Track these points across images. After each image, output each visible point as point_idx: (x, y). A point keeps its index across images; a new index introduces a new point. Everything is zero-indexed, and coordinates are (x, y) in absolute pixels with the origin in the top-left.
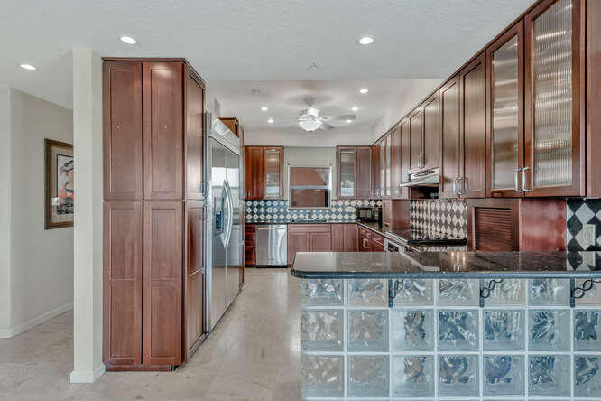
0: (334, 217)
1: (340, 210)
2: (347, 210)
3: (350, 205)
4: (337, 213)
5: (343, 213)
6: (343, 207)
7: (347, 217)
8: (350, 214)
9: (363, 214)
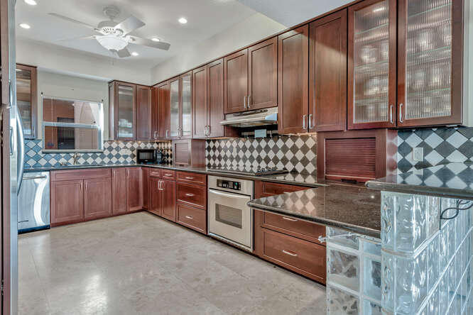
0: (106, 160)
1: (114, 152)
2: (122, 152)
3: (125, 148)
4: (110, 156)
5: (118, 156)
6: (118, 149)
7: (122, 160)
8: (126, 157)
9: (143, 156)
